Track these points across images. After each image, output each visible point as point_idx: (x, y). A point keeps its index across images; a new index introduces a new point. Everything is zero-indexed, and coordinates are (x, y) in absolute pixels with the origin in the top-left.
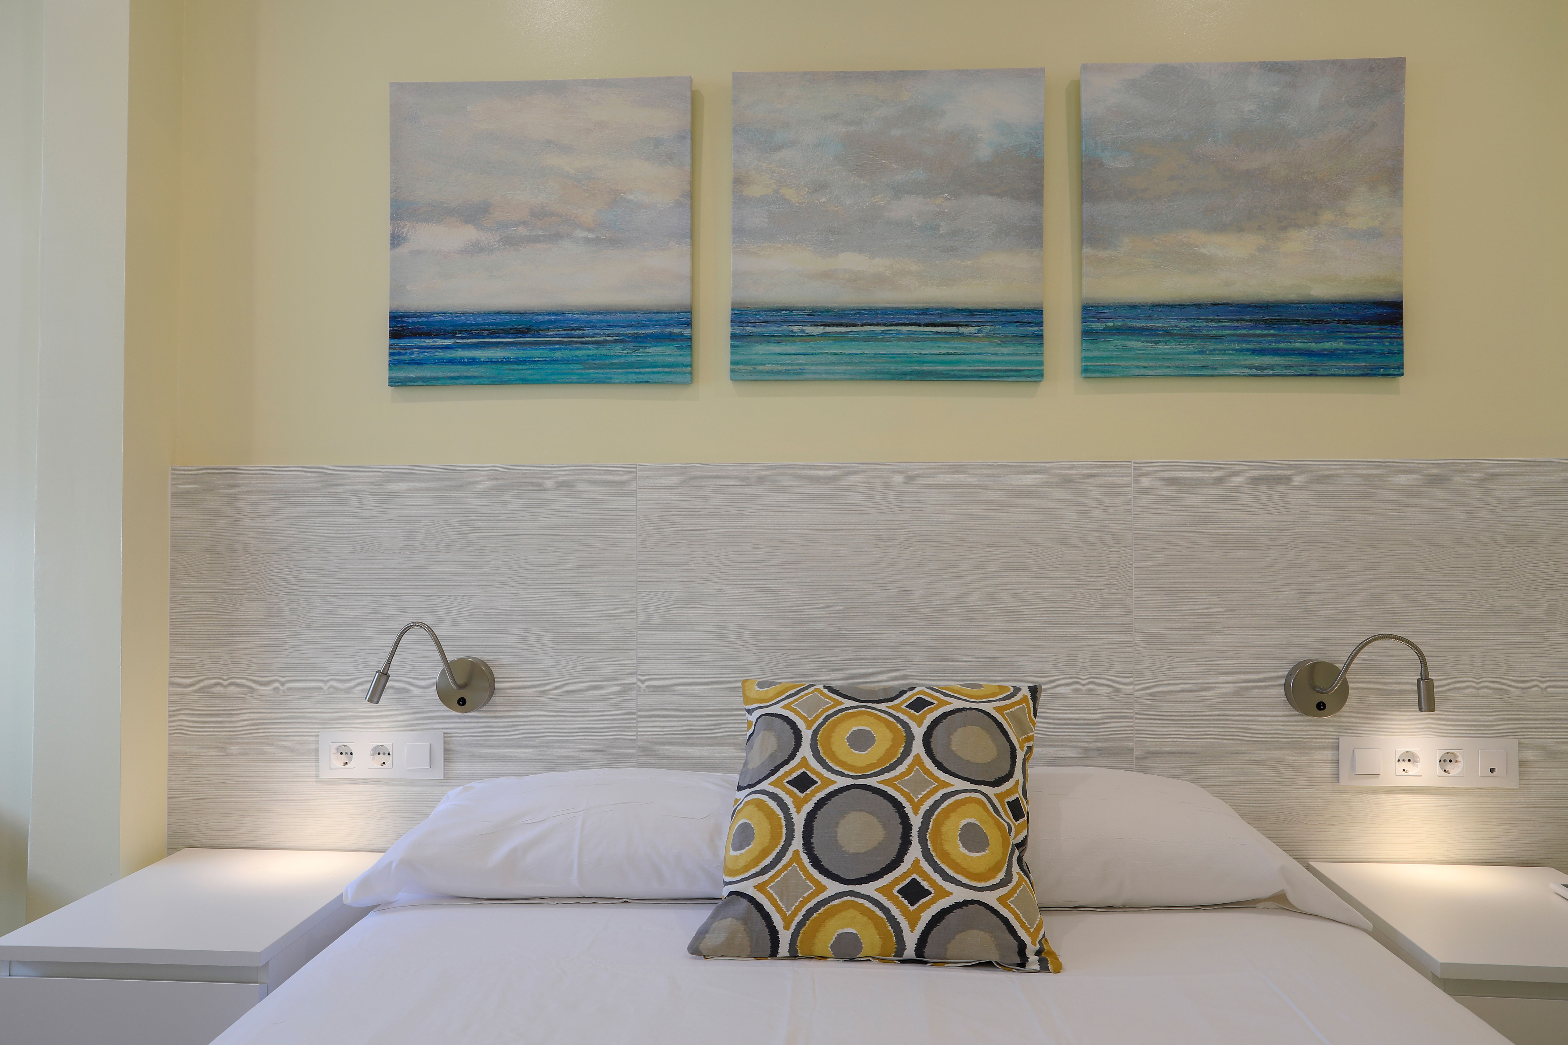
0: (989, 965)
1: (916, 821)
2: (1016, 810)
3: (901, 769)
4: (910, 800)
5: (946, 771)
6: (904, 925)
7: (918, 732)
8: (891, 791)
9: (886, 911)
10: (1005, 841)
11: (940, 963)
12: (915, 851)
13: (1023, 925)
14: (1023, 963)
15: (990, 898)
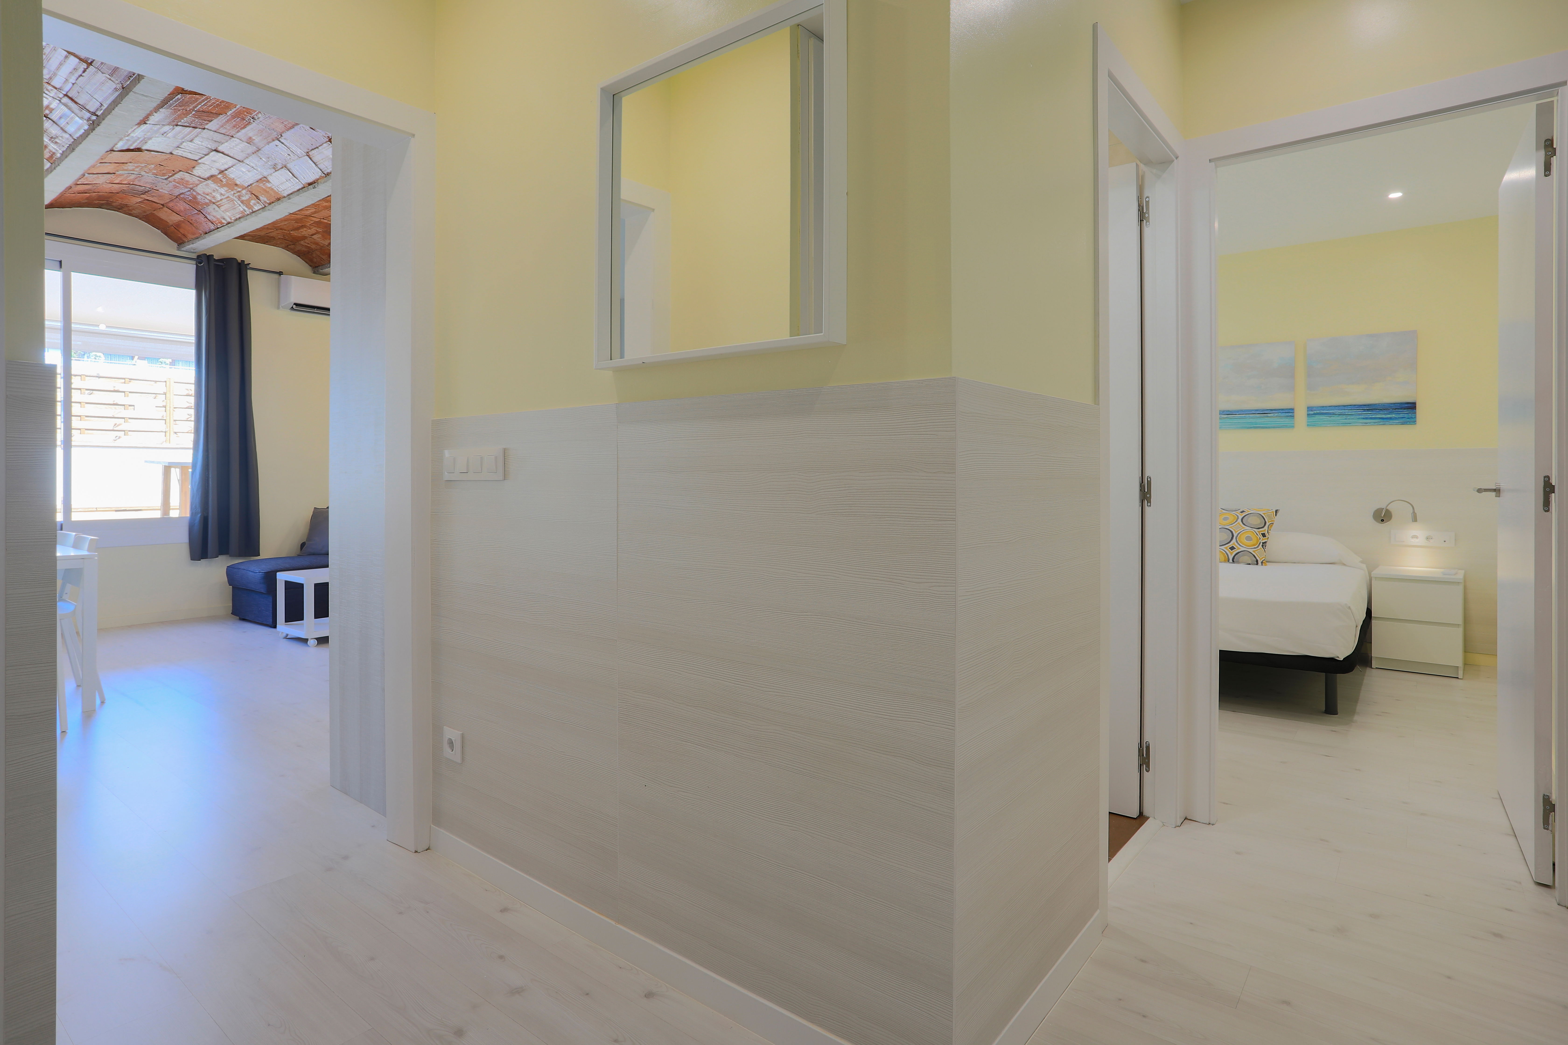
0: (1250, 564)
1: (1235, 535)
2: (1264, 535)
3: (1234, 525)
4: (1235, 531)
5: (1245, 525)
6: (1229, 555)
7: (1240, 518)
8: (1230, 529)
9: (1226, 552)
10: (1258, 541)
11: (1238, 562)
12: (1234, 540)
13: (1258, 556)
14: (1257, 564)
15: (1251, 551)
